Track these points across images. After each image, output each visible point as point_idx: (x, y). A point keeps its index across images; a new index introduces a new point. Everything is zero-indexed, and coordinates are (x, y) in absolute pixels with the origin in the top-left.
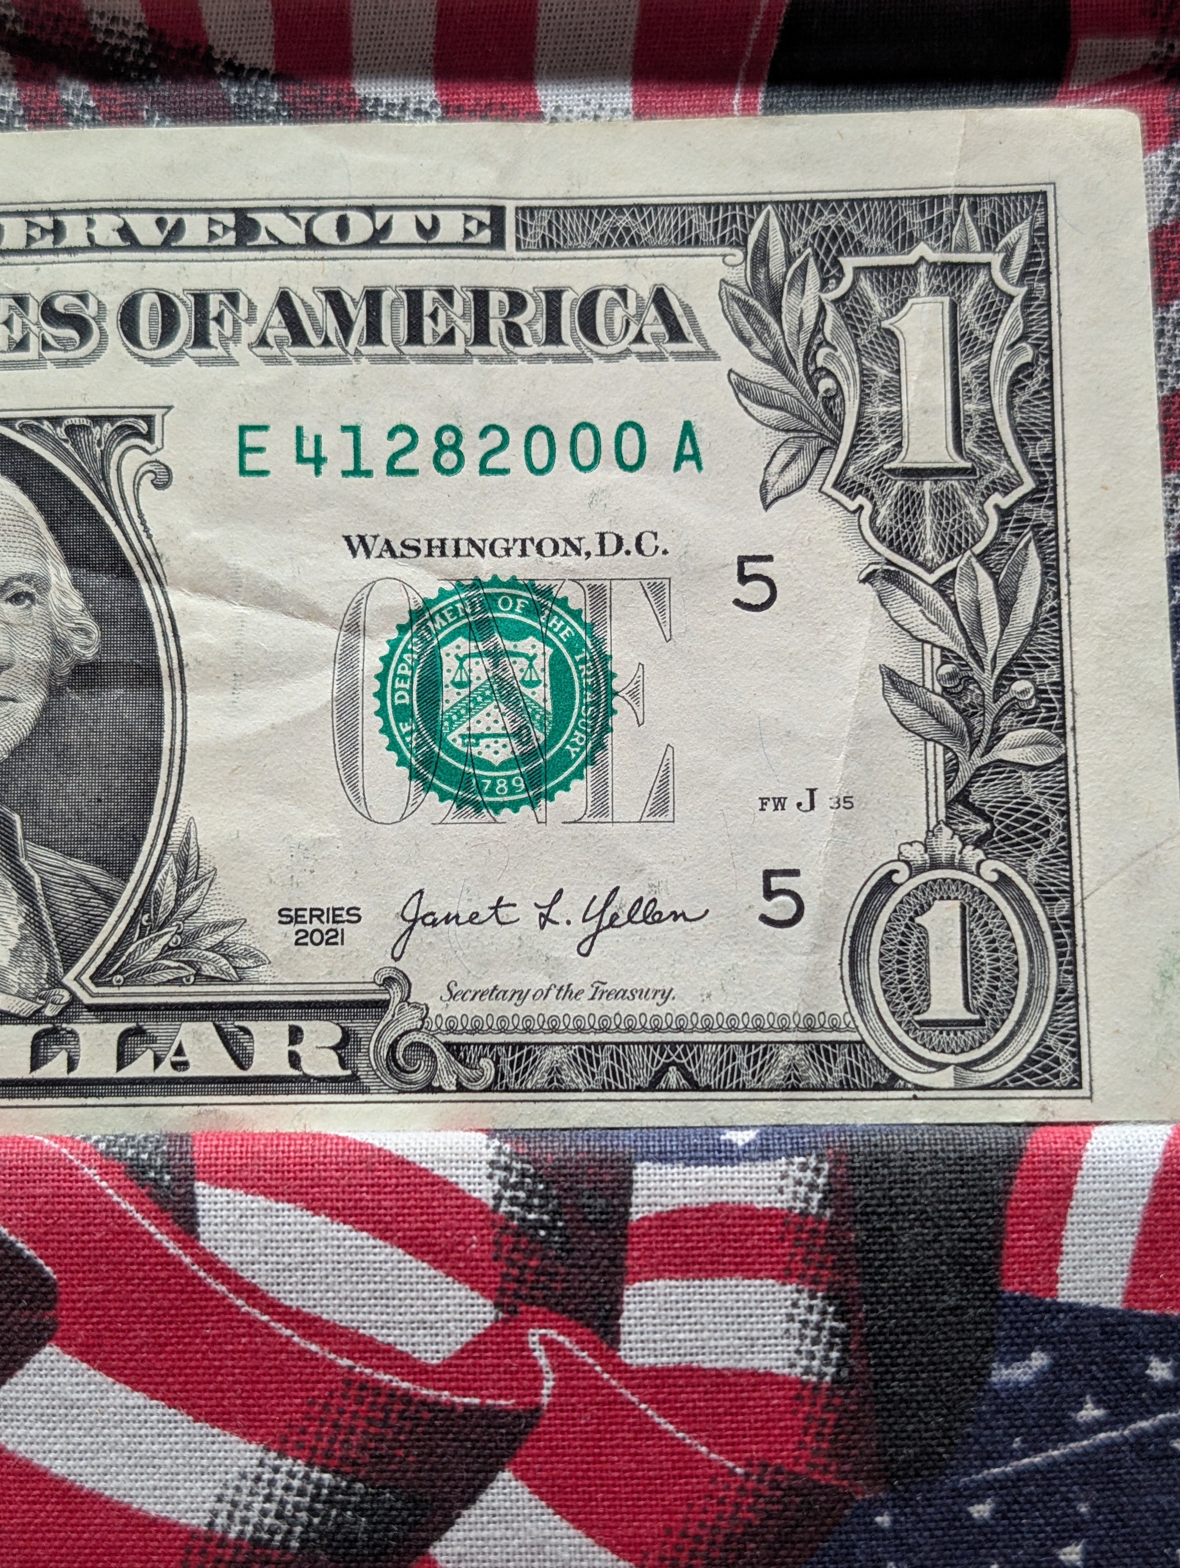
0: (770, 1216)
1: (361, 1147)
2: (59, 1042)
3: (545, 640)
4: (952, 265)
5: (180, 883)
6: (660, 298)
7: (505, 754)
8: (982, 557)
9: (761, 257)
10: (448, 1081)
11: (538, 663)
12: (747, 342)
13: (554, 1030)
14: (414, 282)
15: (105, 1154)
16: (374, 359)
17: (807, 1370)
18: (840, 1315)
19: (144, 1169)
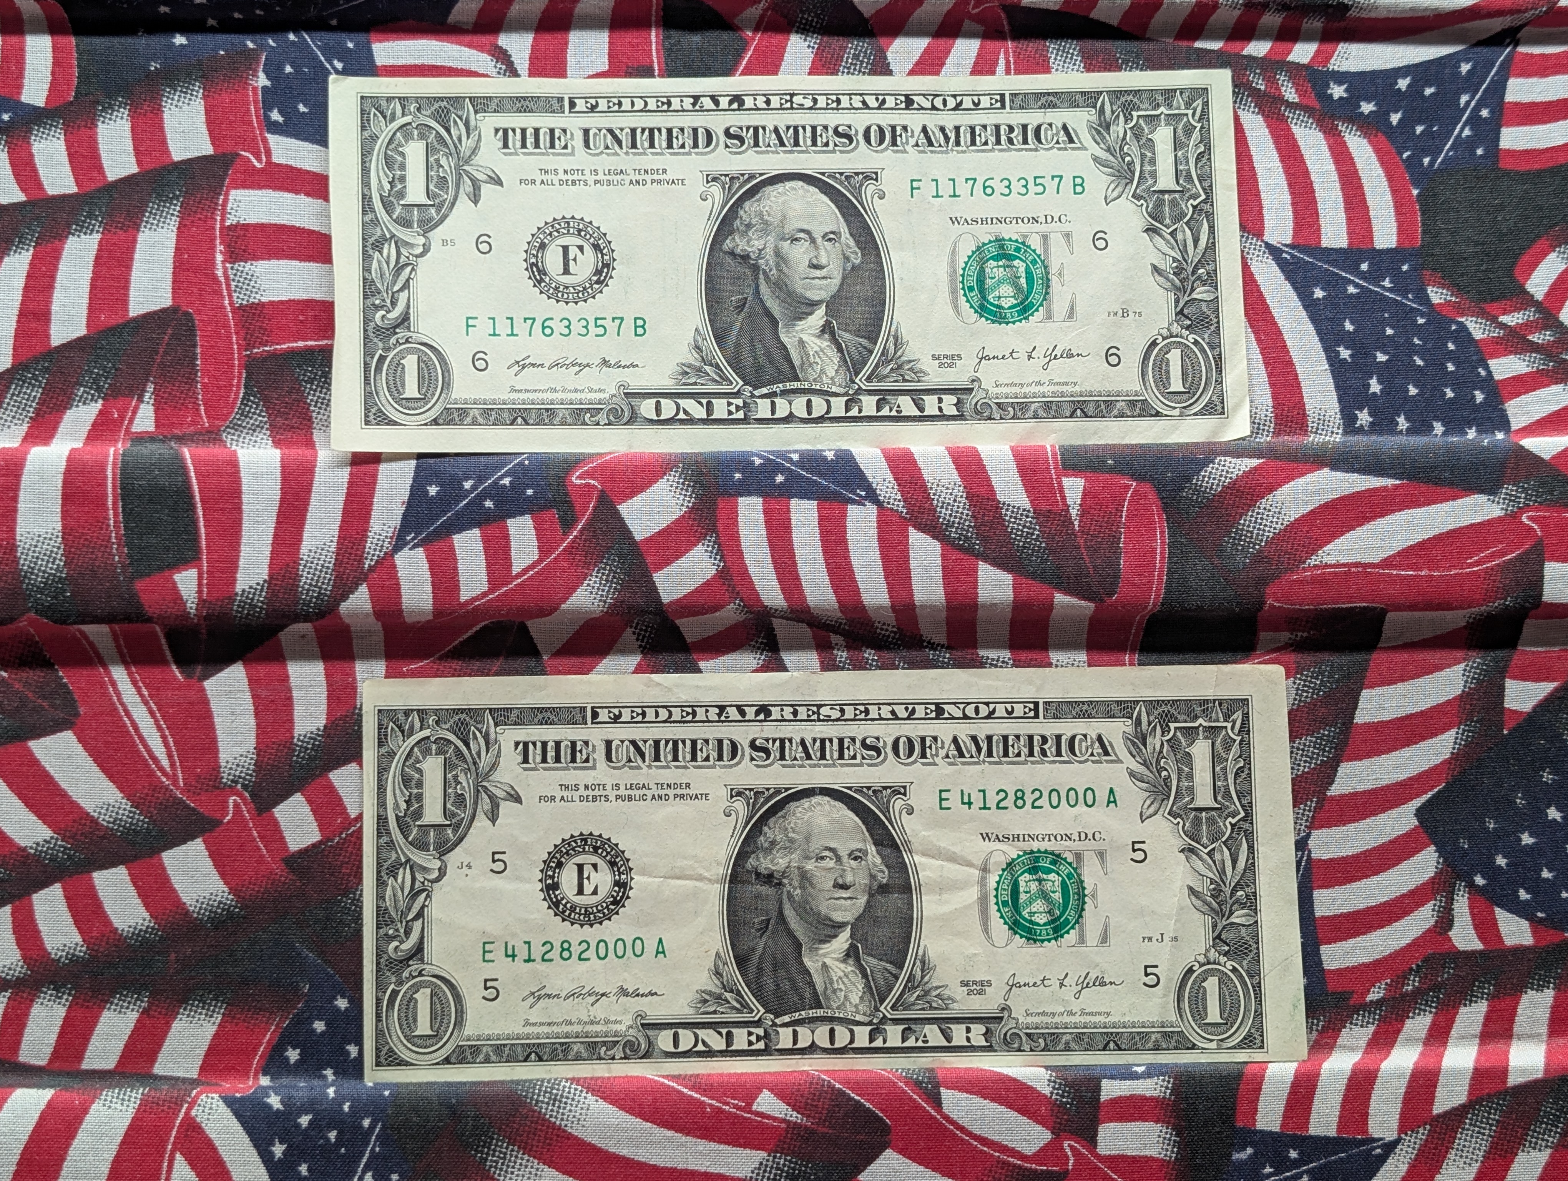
0: (1152, 1099)
1: (999, 1074)
2: (880, 1032)
3: (1058, 874)
4: (1212, 727)
5: (923, 970)
6: (1100, 739)
7: (1045, 920)
8: (1224, 843)
9: (1138, 722)
10: (1027, 1047)
11: (1056, 884)
12: (1134, 757)
13: (1066, 1028)
14: (1005, 732)
15: (906, 1077)
16: (990, 763)
17: (1166, 1155)
18: (1177, 1135)
19: (921, 1082)
